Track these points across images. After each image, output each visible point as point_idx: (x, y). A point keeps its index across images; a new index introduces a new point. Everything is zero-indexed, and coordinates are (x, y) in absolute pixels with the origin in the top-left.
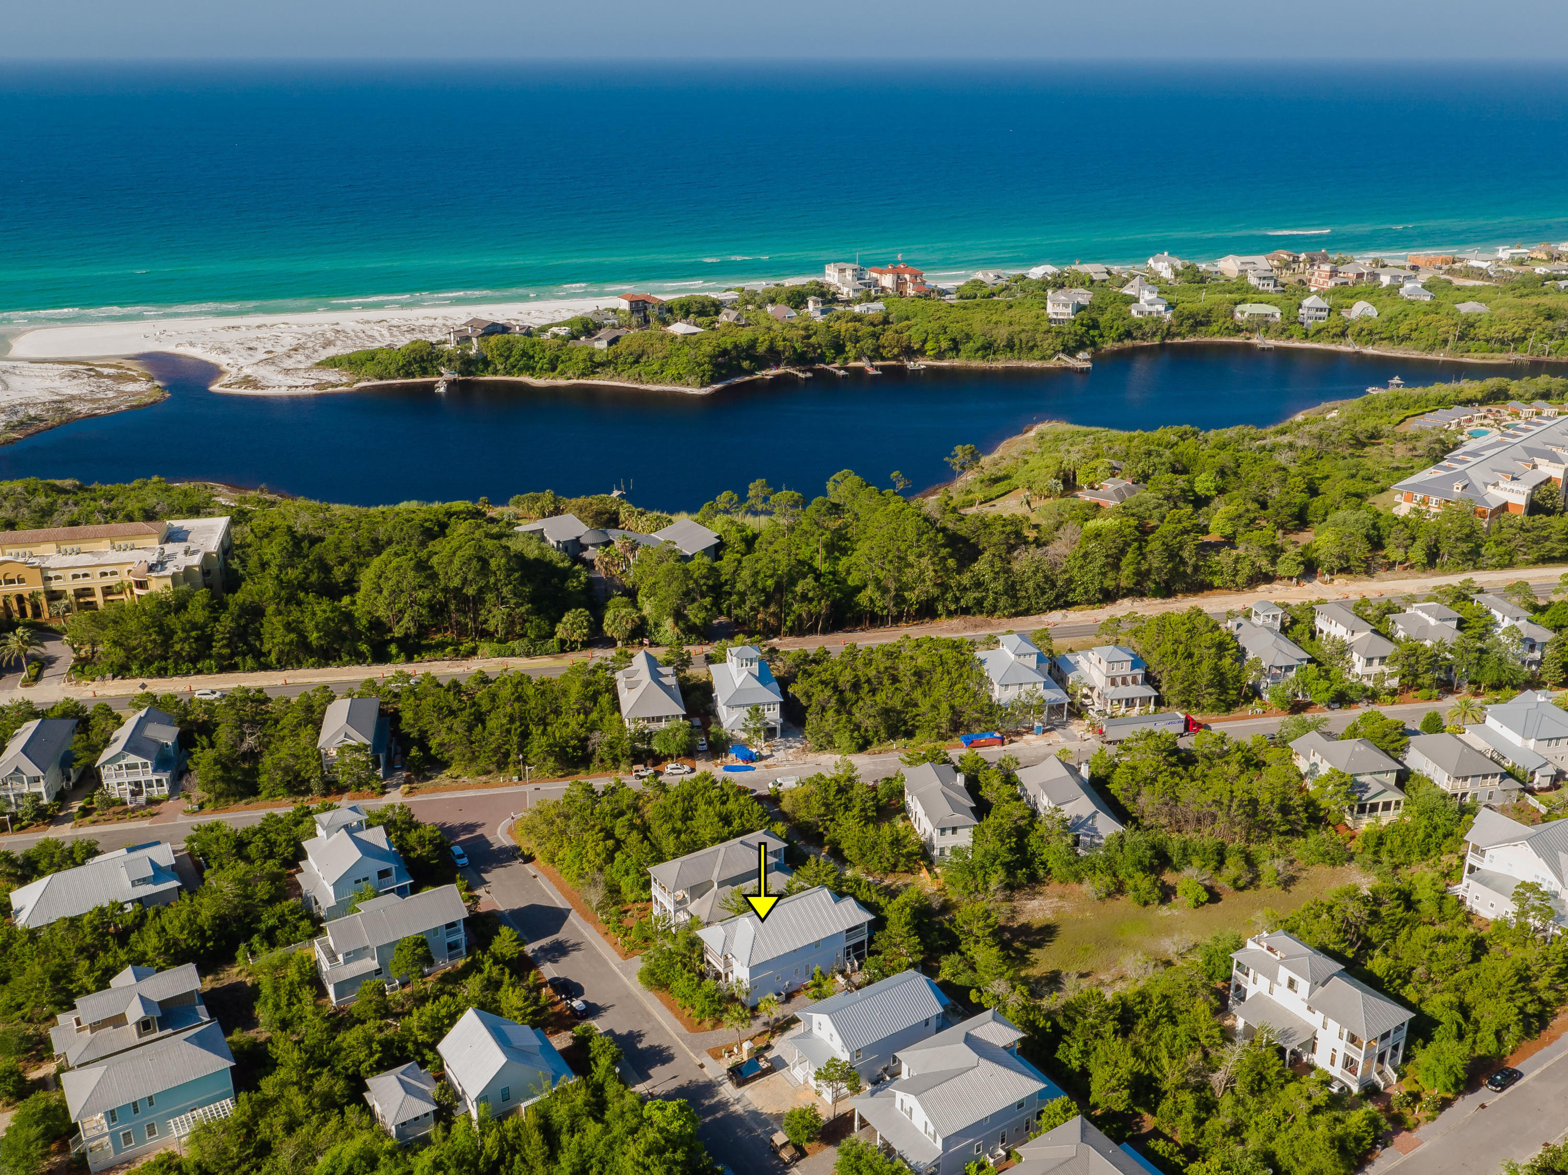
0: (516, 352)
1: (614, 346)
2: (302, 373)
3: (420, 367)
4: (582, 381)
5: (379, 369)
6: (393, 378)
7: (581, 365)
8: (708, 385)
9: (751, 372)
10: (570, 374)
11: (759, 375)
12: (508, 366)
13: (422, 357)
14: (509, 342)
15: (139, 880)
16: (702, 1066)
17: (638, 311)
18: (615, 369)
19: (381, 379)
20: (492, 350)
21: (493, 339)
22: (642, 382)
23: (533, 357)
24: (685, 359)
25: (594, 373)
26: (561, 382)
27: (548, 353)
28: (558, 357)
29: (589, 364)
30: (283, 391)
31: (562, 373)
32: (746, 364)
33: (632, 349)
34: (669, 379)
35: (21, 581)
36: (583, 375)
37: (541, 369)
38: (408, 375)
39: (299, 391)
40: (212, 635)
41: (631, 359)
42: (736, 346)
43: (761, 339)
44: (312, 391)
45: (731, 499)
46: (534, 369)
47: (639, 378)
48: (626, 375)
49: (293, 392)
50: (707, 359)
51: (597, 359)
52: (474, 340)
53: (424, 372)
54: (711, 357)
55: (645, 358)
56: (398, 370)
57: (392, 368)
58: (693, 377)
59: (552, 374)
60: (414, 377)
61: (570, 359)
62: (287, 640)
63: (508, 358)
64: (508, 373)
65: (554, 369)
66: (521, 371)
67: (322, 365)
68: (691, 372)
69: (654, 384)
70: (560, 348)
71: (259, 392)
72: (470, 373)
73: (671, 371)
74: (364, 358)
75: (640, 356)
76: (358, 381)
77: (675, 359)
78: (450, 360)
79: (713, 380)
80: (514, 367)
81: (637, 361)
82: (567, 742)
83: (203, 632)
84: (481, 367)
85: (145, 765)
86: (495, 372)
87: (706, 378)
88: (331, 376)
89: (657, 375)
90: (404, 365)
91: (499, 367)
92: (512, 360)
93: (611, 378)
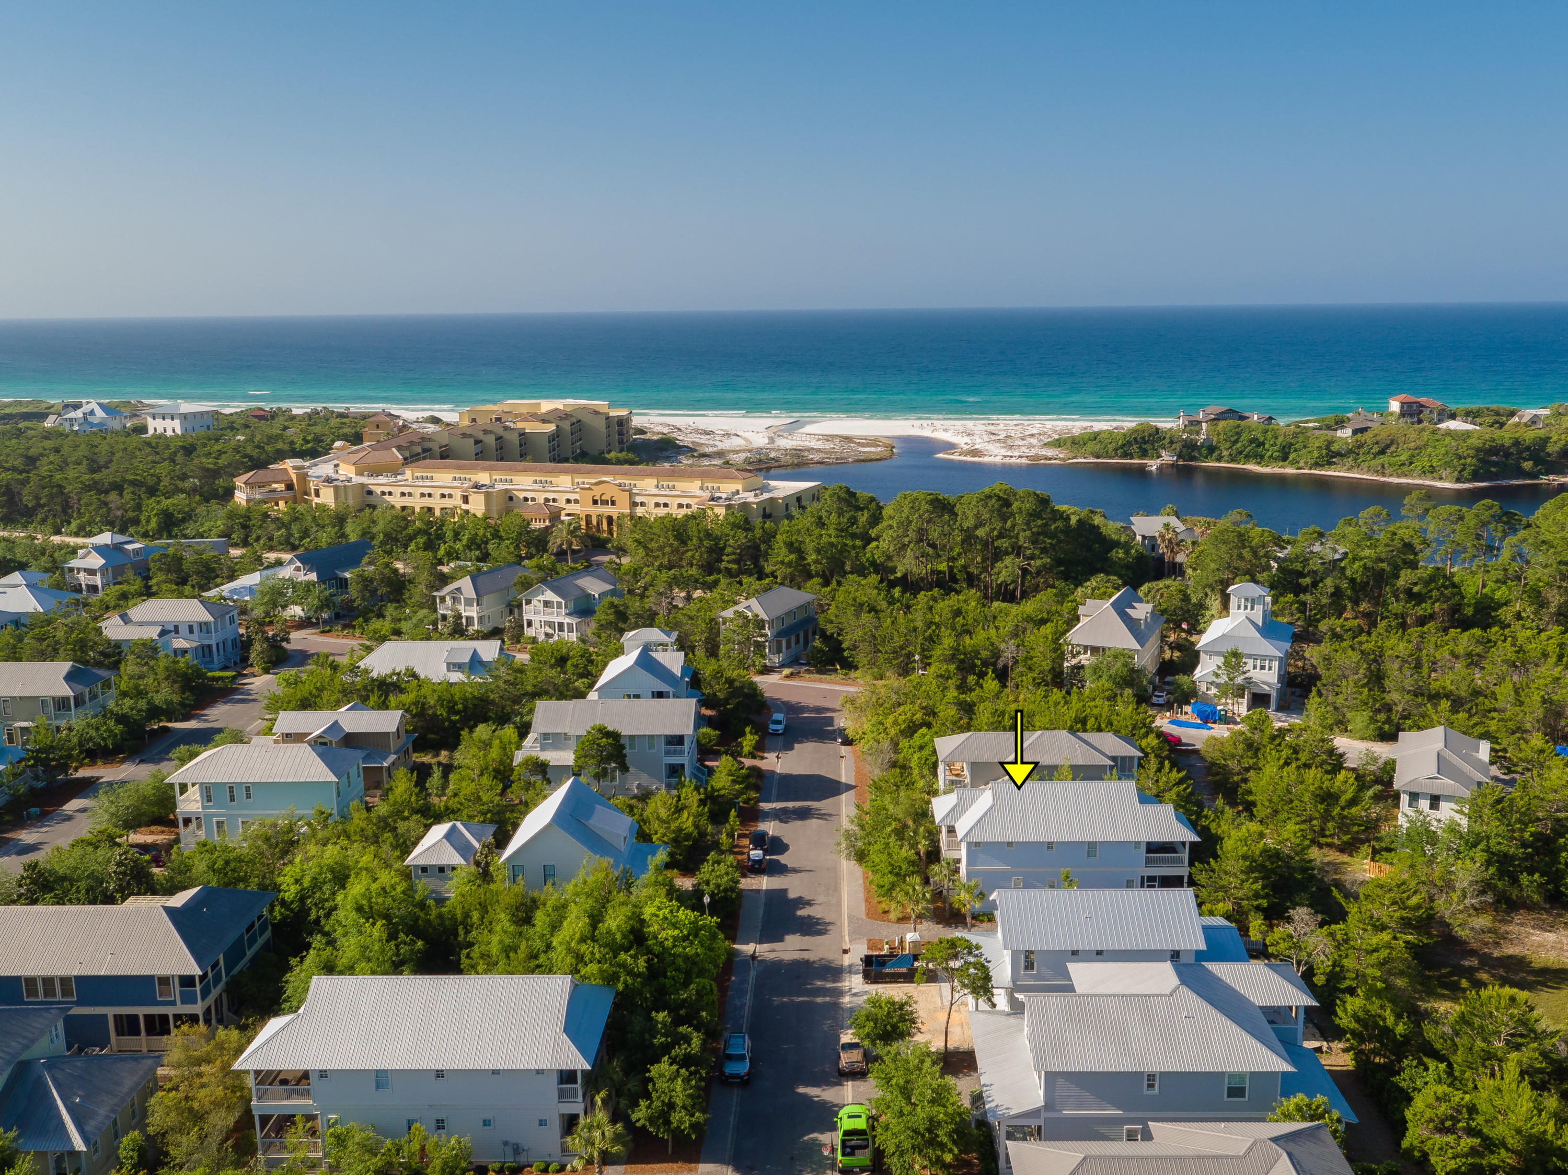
0: (1245, 437)
1: (1359, 435)
2: (1024, 449)
3: (1140, 448)
4: (1313, 472)
5: (1097, 448)
6: (1111, 458)
7: (1316, 454)
8: (1469, 481)
9: (1536, 477)
10: (1302, 464)
11: (1544, 480)
12: (1234, 452)
13: (1143, 438)
14: (1239, 426)
15: (454, 665)
16: (845, 952)
17: (1411, 415)
18: (1356, 460)
19: (1098, 457)
20: (1218, 434)
21: (1222, 424)
22: (1384, 475)
23: (1263, 444)
24: (1443, 451)
25: (1330, 463)
26: (1290, 471)
27: (1280, 439)
28: (1291, 444)
29: (1324, 452)
30: (998, 460)
31: (1294, 463)
32: (1527, 465)
33: (1378, 438)
34: (1418, 471)
35: (613, 503)
36: (1317, 465)
37: (1271, 456)
38: (1126, 455)
39: (1013, 460)
40: (724, 548)
41: (1376, 449)
42: (1517, 443)
43: (1555, 438)
44: (1024, 461)
45: (1379, 515)
46: (1262, 457)
47: (1382, 471)
48: (1365, 465)
49: (1007, 460)
50: (1471, 452)
51: (1335, 447)
52: (1204, 425)
53: (1144, 454)
54: (1478, 450)
55: (1393, 448)
56: (1116, 450)
57: (1111, 447)
58: (1448, 471)
59: (1281, 464)
60: (1132, 458)
61: (1305, 447)
62: (787, 560)
63: (1236, 442)
64: (1233, 460)
65: (1285, 459)
66: (1248, 457)
67: (1047, 445)
68: (1447, 465)
69: (1399, 477)
70: (1295, 435)
71: (976, 459)
72: (1193, 458)
73: (1422, 462)
74: (1086, 437)
75: (1388, 446)
76: (1074, 458)
77: (1429, 450)
78: (1172, 442)
79: (1475, 477)
80: (1241, 453)
81: (1382, 452)
82: (977, 653)
83: (716, 544)
84: (1204, 451)
85: (559, 605)
86: (1219, 459)
87: (1466, 474)
88: (1050, 452)
89: (1403, 468)
90: (1124, 445)
91: (1225, 453)
92: (1239, 445)
93: (1349, 469)
